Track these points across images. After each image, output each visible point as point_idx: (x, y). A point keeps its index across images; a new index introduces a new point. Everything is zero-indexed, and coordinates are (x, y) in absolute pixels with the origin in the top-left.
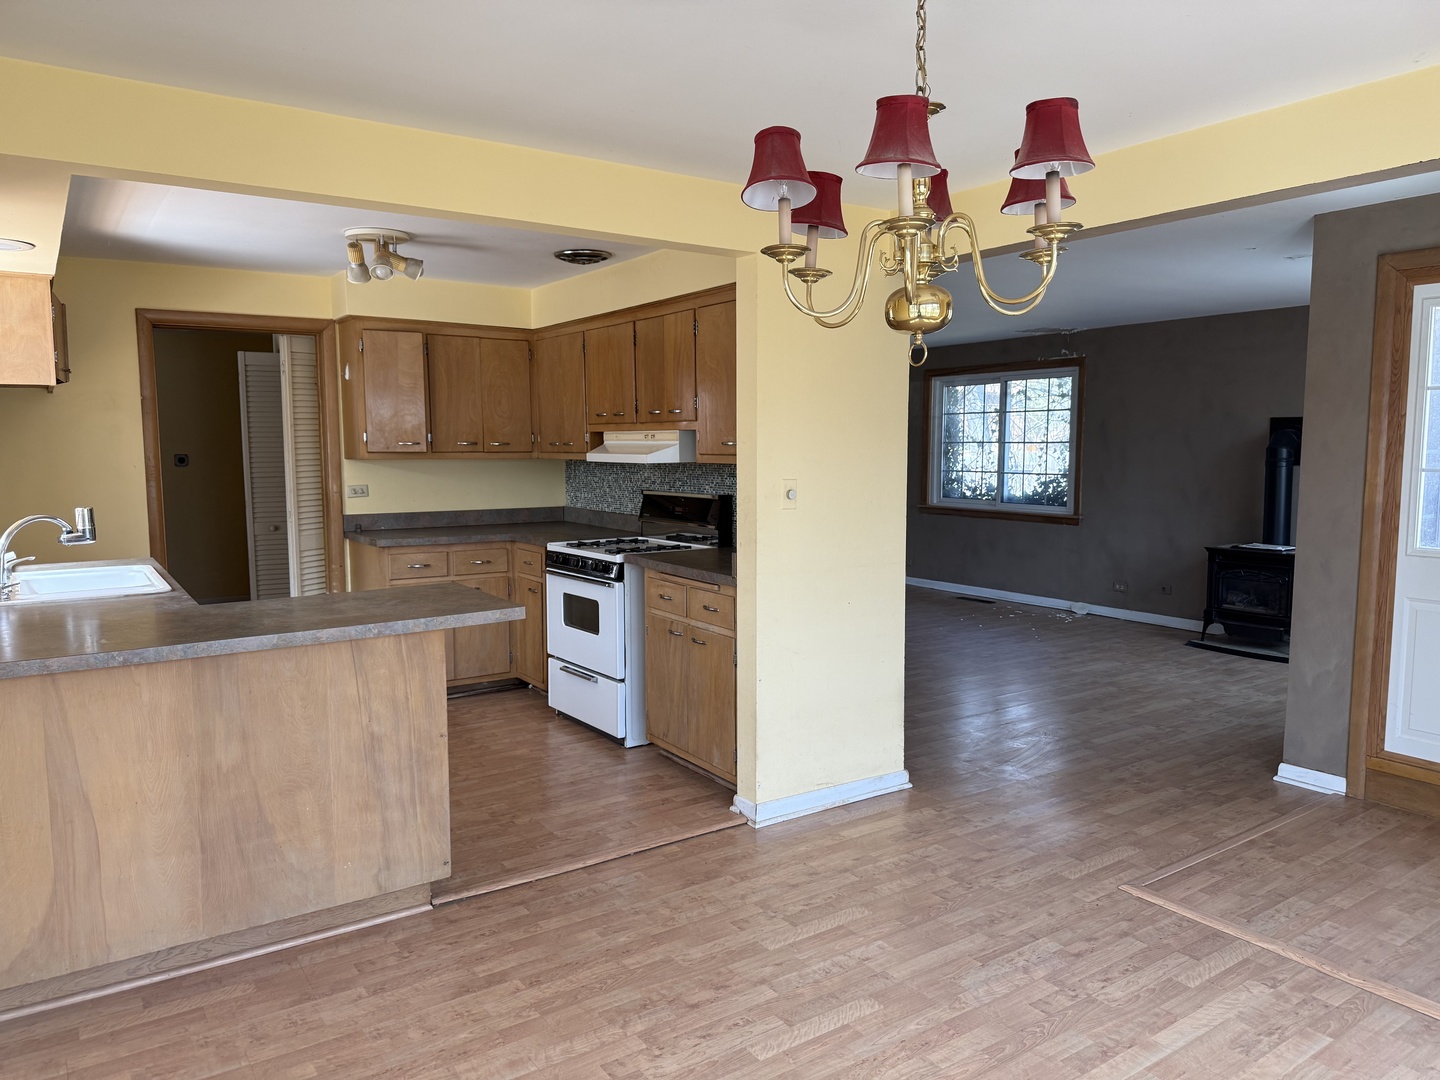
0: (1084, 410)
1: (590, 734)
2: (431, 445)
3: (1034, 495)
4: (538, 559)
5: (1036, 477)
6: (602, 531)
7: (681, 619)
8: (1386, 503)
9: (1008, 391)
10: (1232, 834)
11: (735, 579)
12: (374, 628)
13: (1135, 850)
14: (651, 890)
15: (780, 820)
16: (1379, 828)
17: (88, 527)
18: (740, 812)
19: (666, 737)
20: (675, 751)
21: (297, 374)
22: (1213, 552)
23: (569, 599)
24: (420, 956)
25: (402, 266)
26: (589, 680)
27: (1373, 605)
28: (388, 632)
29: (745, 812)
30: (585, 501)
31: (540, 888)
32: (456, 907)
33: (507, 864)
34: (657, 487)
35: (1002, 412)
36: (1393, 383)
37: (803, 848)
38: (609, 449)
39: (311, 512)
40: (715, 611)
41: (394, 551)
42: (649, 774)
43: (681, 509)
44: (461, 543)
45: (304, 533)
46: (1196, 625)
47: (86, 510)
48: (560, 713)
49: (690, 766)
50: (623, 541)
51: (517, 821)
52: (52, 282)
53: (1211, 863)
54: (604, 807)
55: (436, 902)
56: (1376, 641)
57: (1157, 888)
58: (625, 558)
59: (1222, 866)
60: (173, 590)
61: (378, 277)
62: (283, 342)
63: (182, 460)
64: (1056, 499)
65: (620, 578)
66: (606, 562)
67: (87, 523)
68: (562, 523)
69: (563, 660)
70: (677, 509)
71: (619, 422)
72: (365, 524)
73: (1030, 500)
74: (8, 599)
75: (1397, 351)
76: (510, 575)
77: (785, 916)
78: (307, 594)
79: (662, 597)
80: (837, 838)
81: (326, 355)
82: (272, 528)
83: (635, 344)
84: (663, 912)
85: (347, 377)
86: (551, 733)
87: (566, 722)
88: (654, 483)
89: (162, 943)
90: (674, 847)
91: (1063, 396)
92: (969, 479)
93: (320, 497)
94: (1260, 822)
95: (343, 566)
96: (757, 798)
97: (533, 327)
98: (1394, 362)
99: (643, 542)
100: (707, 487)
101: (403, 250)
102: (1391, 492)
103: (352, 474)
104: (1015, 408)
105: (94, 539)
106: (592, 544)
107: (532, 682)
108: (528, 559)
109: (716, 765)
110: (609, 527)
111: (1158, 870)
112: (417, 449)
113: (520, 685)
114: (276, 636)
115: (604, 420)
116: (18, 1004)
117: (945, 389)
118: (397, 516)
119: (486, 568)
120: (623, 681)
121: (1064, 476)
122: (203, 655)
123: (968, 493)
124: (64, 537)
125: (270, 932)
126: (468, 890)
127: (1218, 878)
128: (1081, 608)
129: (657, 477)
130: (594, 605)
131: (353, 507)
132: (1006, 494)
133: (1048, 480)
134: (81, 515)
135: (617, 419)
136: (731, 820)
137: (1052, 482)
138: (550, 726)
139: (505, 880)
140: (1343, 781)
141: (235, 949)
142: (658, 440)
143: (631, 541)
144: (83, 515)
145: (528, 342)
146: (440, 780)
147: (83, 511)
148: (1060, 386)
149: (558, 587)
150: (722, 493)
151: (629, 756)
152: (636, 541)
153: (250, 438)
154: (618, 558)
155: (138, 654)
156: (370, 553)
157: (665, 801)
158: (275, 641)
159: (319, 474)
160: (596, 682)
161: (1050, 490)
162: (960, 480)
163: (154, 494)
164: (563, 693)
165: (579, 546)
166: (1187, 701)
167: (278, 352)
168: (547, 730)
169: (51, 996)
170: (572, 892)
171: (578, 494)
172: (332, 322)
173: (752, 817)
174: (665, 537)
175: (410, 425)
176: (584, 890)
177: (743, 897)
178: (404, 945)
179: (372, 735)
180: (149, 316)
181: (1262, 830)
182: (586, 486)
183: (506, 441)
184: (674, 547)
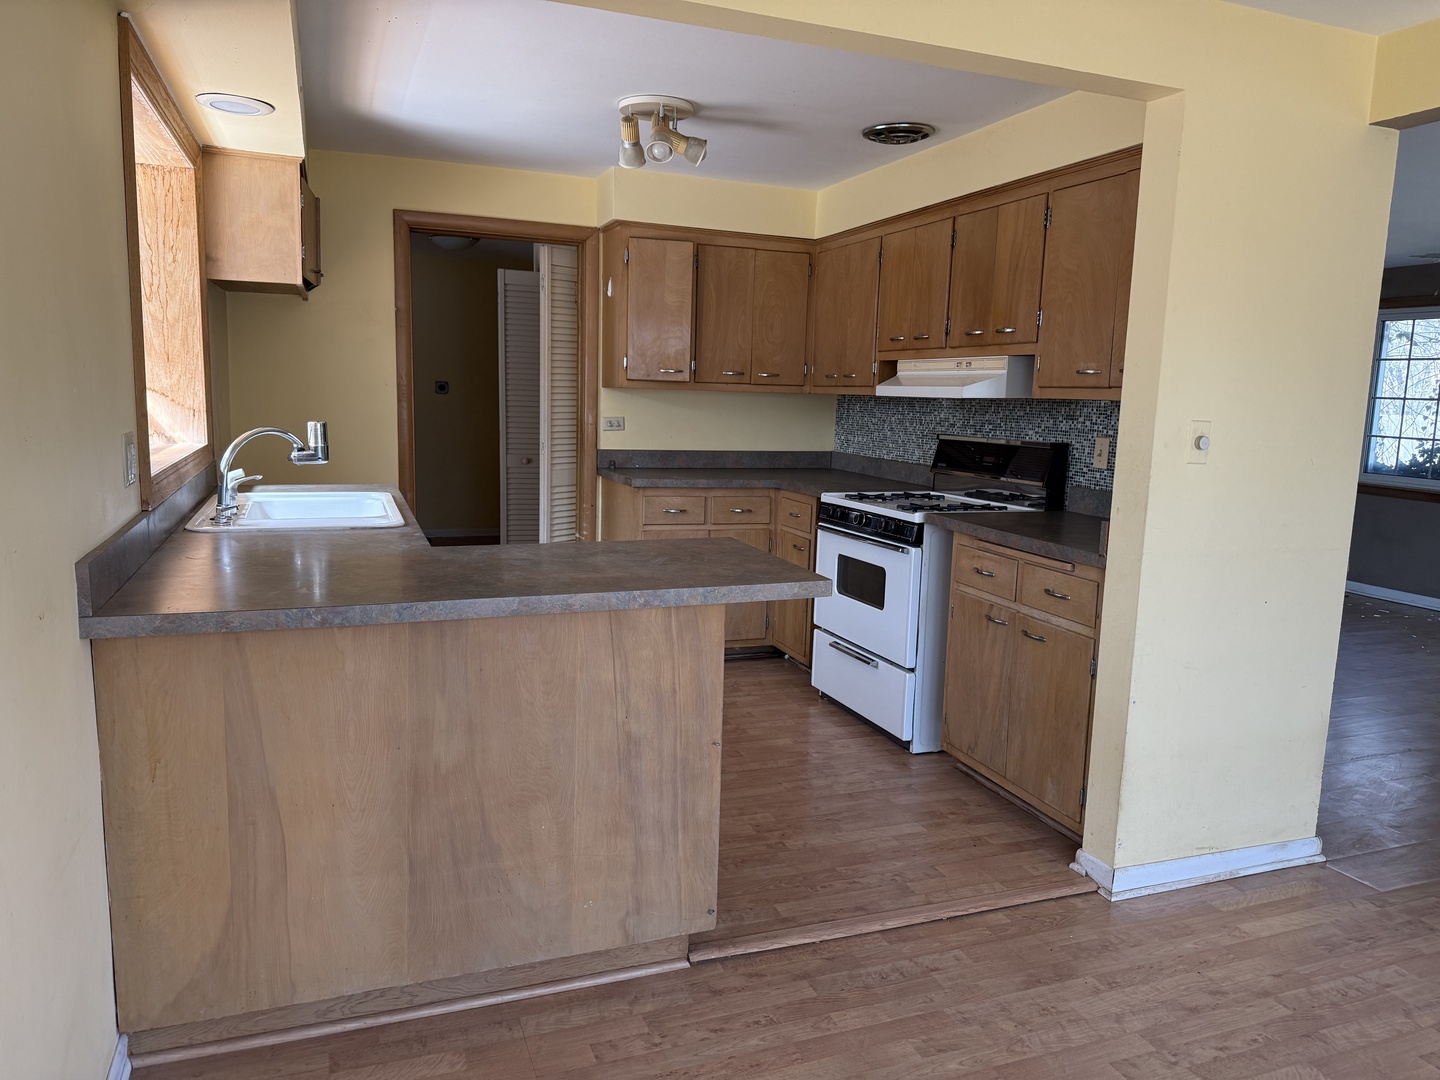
1: (863, 728)
2: (694, 373)
3: (1411, 465)
4: (808, 512)
5: (1417, 443)
6: (879, 482)
7: (1006, 603)
11: (1103, 557)
12: (640, 596)
14: (980, 983)
15: (1145, 892)
17: (320, 445)
18: (1087, 875)
19: (973, 751)
20: (983, 770)
21: (557, 290)
23: (845, 562)
24: (675, 1045)
25: (682, 146)
26: (869, 663)
28: (656, 603)
29: (1094, 876)
30: (863, 444)
31: (827, 955)
32: (719, 969)
33: (782, 909)
34: (956, 430)
37: (1190, 945)
38: (902, 381)
39: (565, 446)
40: (1063, 598)
41: (649, 493)
42: (947, 796)
43: (992, 459)
44: (720, 488)
45: (557, 467)
47: (319, 425)
48: (824, 695)
49: (1002, 793)
50: (913, 496)
51: (789, 843)
52: (303, 167)
54: (896, 838)
55: (695, 958)
58: (927, 518)
60: (406, 524)
61: (655, 158)
62: (544, 255)
63: (442, 388)
65: (918, 543)
66: (900, 520)
67: (319, 440)
68: (828, 470)
69: (833, 634)
70: (987, 459)
71: (921, 347)
72: (619, 461)
74: (227, 524)
76: (772, 527)
77: (1191, 1063)
78: (556, 540)
79: (978, 571)
80: (1237, 933)
81: (589, 268)
82: (524, 461)
83: (953, 247)
84: (1004, 1027)
85: (609, 294)
86: (812, 720)
87: (833, 708)
88: (953, 425)
89: (355, 986)
90: (1000, 915)
93: (574, 428)
95: (594, 506)
96: (1116, 861)
97: (816, 236)
99: (939, 498)
100: (1031, 432)
101: (684, 127)
103: (609, 404)
104: (1394, 354)
105: (326, 457)
106: (877, 497)
107: (791, 651)
108: (795, 511)
109: (1050, 801)
110: (888, 477)
112: (679, 377)
113: (775, 654)
114: (517, 599)
115: (899, 346)
116: (186, 1041)
118: (652, 454)
119: (746, 517)
120: (912, 670)
122: (423, 619)
124: (295, 454)
125: (489, 979)
126: (734, 945)
129: (958, 418)
130: (880, 573)
131: (609, 441)
134: (313, 429)
135: (918, 344)
136: (1074, 884)
138: (812, 710)
139: (783, 936)
141: (446, 996)
142: (975, 369)
143: (923, 496)
144: (316, 430)
145: (809, 254)
146: (709, 801)
147: (316, 425)
149: (831, 548)
150: (1053, 440)
151: (916, 765)
152: (930, 497)
153: (506, 363)
154: (917, 517)
155: (340, 613)
156: (624, 493)
157: (977, 841)
158: (515, 607)
159: (575, 403)
160: (876, 667)
163: (405, 417)
164: (829, 672)
165: (861, 498)
167: (538, 270)
168: (807, 716)
169: (225, 1035)
170: (871, 969)
171: (850, 437)
172: (595, 230)
173: (1106, 883)
174: (963, 493)
175: (673, 350)
176: (887, 967)
177: (1119, 1019)
178: (654, 1020)
179: (629, 735)
180: (407, 218)
182: (861, 428)
183: (775, 372)
184: (984, 507)
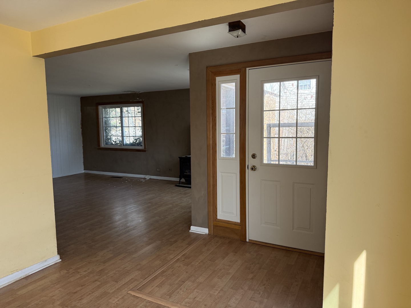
0: (145, 117)
8: (213, 144)
9: (123, 110)
10: (172, 257)
13: (138, 272)
16: (216, 245)
22: (181, 158)
27: (212, 175)
35: (121, 117)
36: (212, 107)
46: (177, 179)
53: (163, 272)
56: (213, 186)
57: (140, 290)
59: (166, 273)
64: (139, 144)
73: (132, 144)
75: (213, 97)
91: (139, 112)
92: (114, 138)
94: (182, 250)
98: (212, 100)
102: (214, 140)
111: (144, 280)
117: (103, 109)
121: (141, 137)
123: (114, 143)
127: (164, 279)
128: (148, 177)
132: (125, 143)
133: (136, 138)
137: (138, 139)
140: (207, 229)
148: (138, 109)
161: (138, 141)
162: (110, 139)
166: (171, 206)
181: (182, 254)
